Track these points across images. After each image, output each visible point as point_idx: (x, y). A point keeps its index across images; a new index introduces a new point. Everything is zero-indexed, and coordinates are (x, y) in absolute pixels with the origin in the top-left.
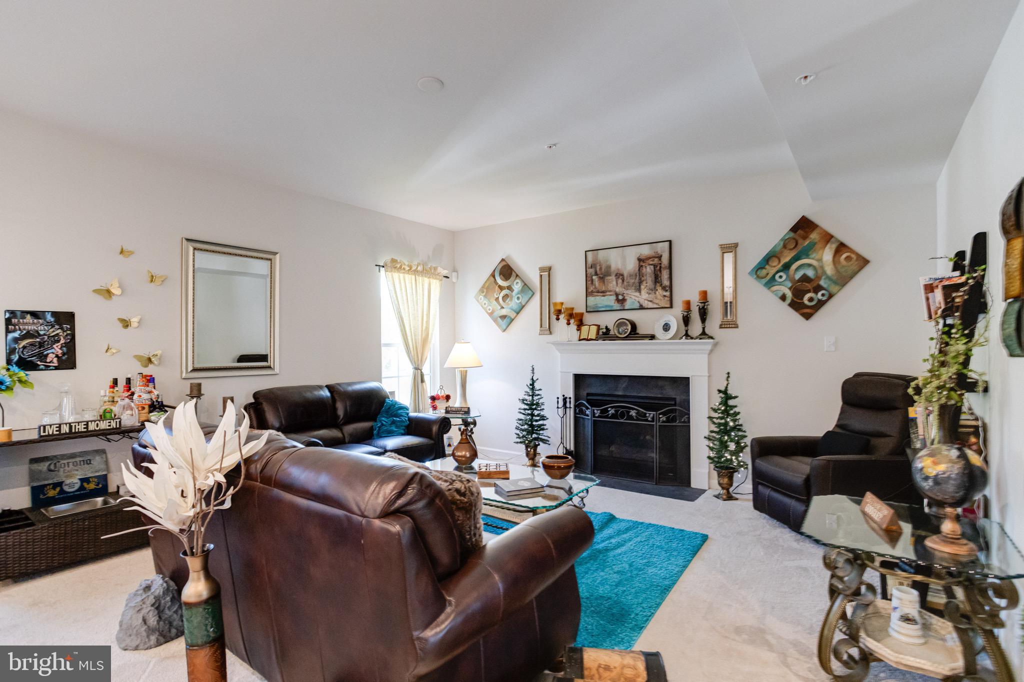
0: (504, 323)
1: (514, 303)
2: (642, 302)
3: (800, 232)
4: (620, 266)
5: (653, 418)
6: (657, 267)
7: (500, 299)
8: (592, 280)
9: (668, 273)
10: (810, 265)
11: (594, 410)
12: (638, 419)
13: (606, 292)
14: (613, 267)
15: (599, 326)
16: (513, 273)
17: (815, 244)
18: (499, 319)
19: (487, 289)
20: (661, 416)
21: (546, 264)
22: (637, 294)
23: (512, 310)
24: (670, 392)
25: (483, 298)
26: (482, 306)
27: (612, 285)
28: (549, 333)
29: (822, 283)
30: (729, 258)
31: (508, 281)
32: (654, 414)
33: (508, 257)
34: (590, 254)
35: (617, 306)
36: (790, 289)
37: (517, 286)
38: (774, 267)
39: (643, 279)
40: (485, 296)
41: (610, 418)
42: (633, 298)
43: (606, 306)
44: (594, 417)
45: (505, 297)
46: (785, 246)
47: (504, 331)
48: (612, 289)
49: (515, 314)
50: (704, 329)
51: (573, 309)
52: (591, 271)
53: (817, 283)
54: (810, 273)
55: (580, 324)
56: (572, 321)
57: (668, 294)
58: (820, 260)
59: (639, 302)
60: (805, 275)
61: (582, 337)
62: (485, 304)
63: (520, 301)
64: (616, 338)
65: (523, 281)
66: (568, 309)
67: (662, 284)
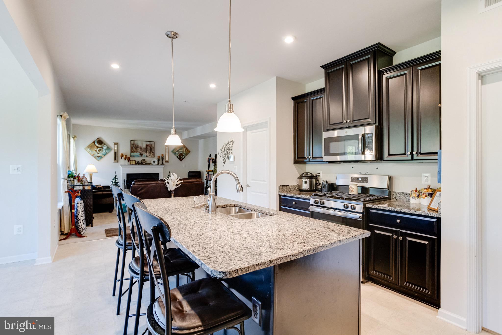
0: (98, 158)
1: (104, 152)
2: (147, 155)
4: (141, 146)
6: (151, 147)
7: (97, 151)
8: (133, 149)
9: (154, 149)
10: (182, 151)
13: (137, 152)
14: (139, 146)
15: (135, 161)
16: (103, 143)
18: (97, 157)
19: (90, 147)
21: (116, 142)
22: (146, 153)
23: (103, 154)
24: (154, 177)
25: (89, 149)
26: (88, 152)
27: (139, 150)
28: (118, 162)
29: (184, 155)
30: (167, 147)
31: (101, 145)
33: (100, 137)
34: (132, 142)
35: (140, 156)
36: (178, 155)
37: (105, 147)
39: (147, 150)
40: (90, 149)
43: (137, 156)
45: (99, 150)
46: (178, 147)
47: (99, 161)
49: (104, 156)
50: (163, 162)
51: (126, 156)
52: (132, 146)
54: (182, 153)
55: (129, 160)
56: (126, 159)
57: (154, 154)
58: (183, 150)
60: (181, 153)
61: (131, 164)
62: (90, 152)
63: (106, 152)
64: (141, 164)
65: (107, 146)
66: (125, 156)
67: (152, 152)
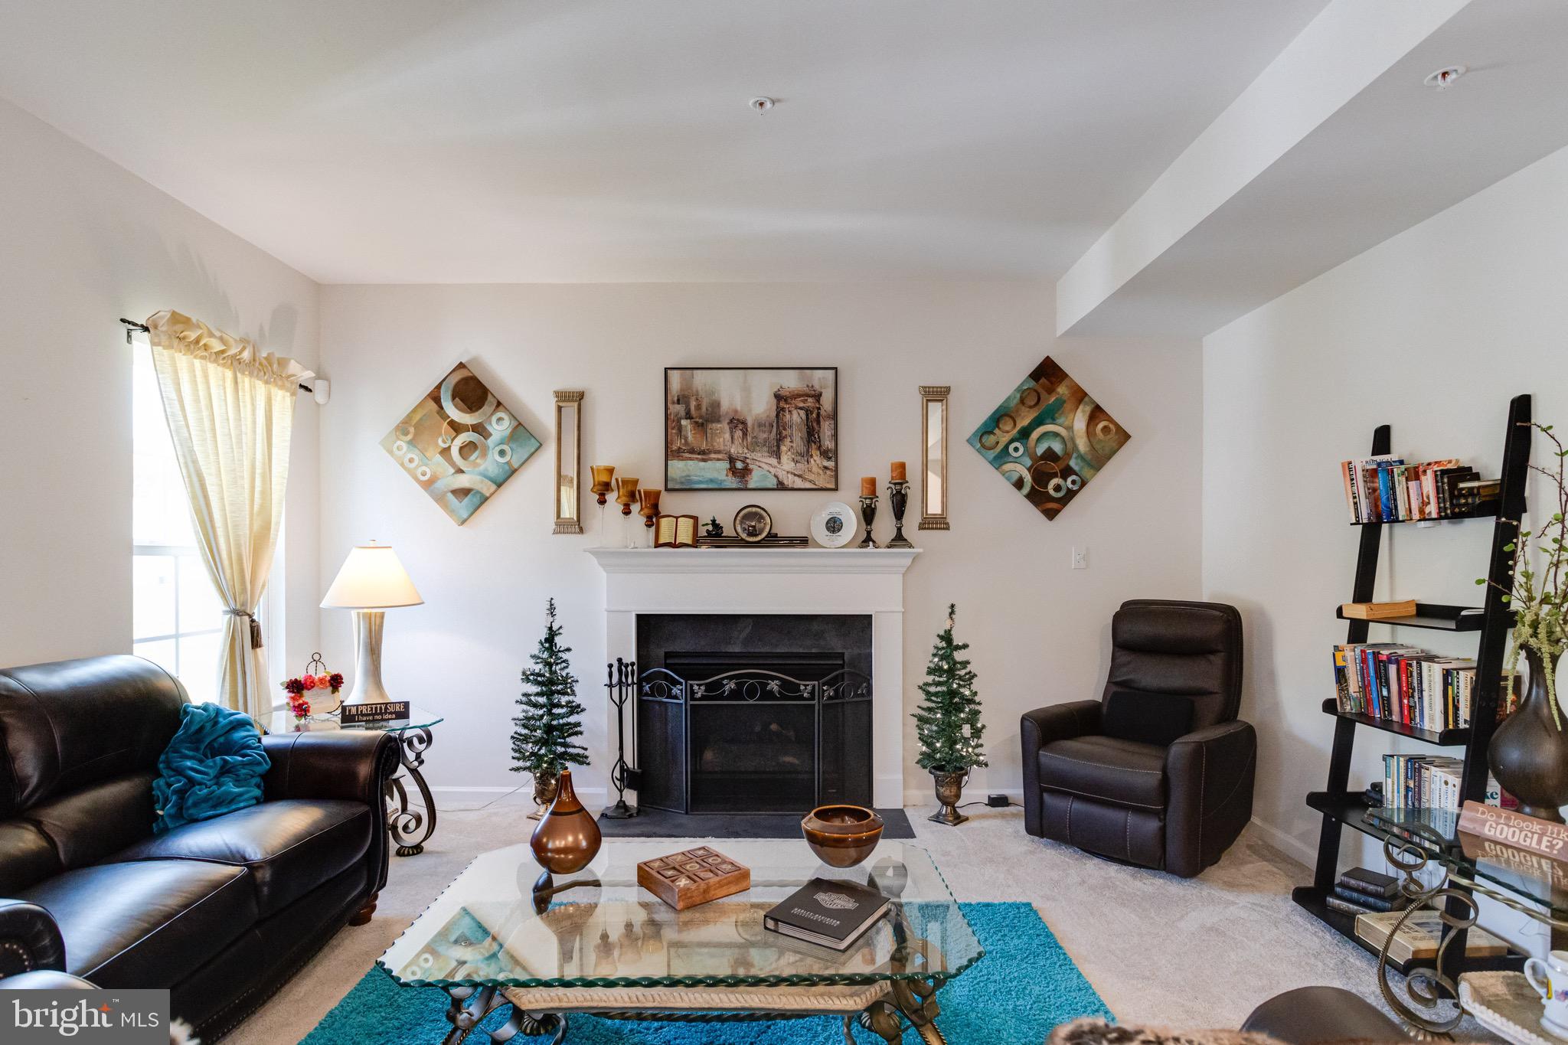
0: (463, 506)
1: (491, 462)
2: (782, 476)
3: (1043, 380)
4: (738, 405)
5: (812, 693)
6: (812, 413)
7: (455, 452)
8: (680, 429)
9: (833, 426)
10: (1056, 435)
11: (692, 686)
12: (783, 697)
13: (710, 452)
14: (725, 406)
15: (695, 519)
16: (490, 397)
17: (1065, 402)
18: (450, 496)
19: (416, 427)
20: (825, 688)
21: (573, 384)
22: (774, 461)
23: (486, 477)
24: (834, 643)
25: (405, 446)
26: (402, 465)
27: (721, 440)
28: (577, 530)
29: (1072, 463)
30: (936, 410)
31: (477, 413)
32: (814, 686)
33: (475, 360)
34: (675, 376)
35: (731, 482)
36: (1029, 470)
38: (1008, 432)
39: (784, 433)
40: (411, 443)
41: (728, 698)
42: (764, 467)
43: (711, 481)
44: (693, 699)
46: (1022, 401)
47: (463, 522)
48: (722, 448)
49: (493, 487)
50: (899, 529)
51: (636, 482)
52: (678, 409)
53: (1066, 463)
54: (1057, 447)
55: (653, 516)
56: (635, 508)
57: (831, 464)
58: (1070, 428)
59: (776, 476)
60: (1049, 449)
61: (662, 541)
62: (411, 460)
63: (507, 458)
64: (737, 542)
65: (513, 417)
66: (625, 482)
67: (819, 448)
